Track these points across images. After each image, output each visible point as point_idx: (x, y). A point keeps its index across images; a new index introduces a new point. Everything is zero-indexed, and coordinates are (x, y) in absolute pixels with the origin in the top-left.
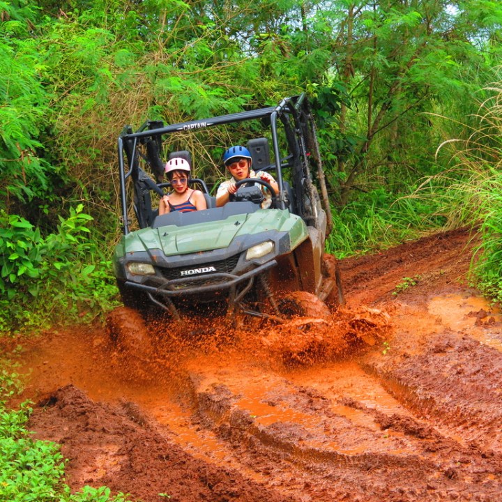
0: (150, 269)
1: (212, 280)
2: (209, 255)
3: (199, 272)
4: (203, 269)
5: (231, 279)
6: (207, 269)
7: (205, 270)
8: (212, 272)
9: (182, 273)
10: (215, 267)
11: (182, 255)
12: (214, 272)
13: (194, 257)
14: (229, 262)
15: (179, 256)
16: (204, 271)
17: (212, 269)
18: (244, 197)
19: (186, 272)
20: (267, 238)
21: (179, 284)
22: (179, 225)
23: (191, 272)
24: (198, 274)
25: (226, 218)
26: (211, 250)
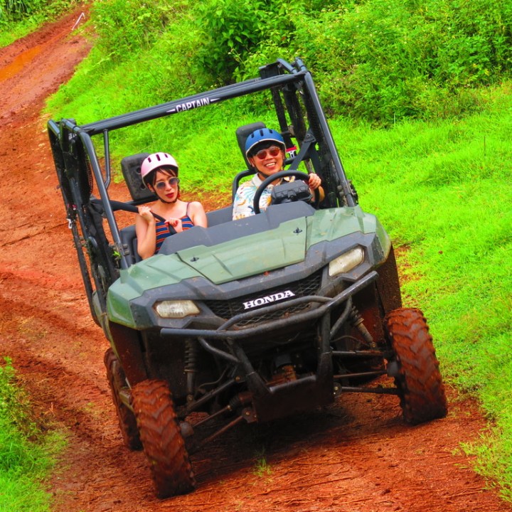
0: (190, 308)
1: (291, 309)
2: (281, 275)
3: (272, 300)
4: (276, 295)
5: (323, 303)
6: (282, 294)
7: (280, 296)
8: (289, 298)
9: (246, 305)
10: (292, 291)
11: (240, 280)
12: (293, 298)
13: (261, 280)
14: (310, 281)
15: (237, 283)
16: (277, 299)
17: (290, 293)
18: (286, 197)
19: (251, 302)
20: (353, 243)
21: (243, 322)
22: (208, 244)
23: (259, 302)
24: (270, 304)
25: (277, 226)
26: (281, 268)
